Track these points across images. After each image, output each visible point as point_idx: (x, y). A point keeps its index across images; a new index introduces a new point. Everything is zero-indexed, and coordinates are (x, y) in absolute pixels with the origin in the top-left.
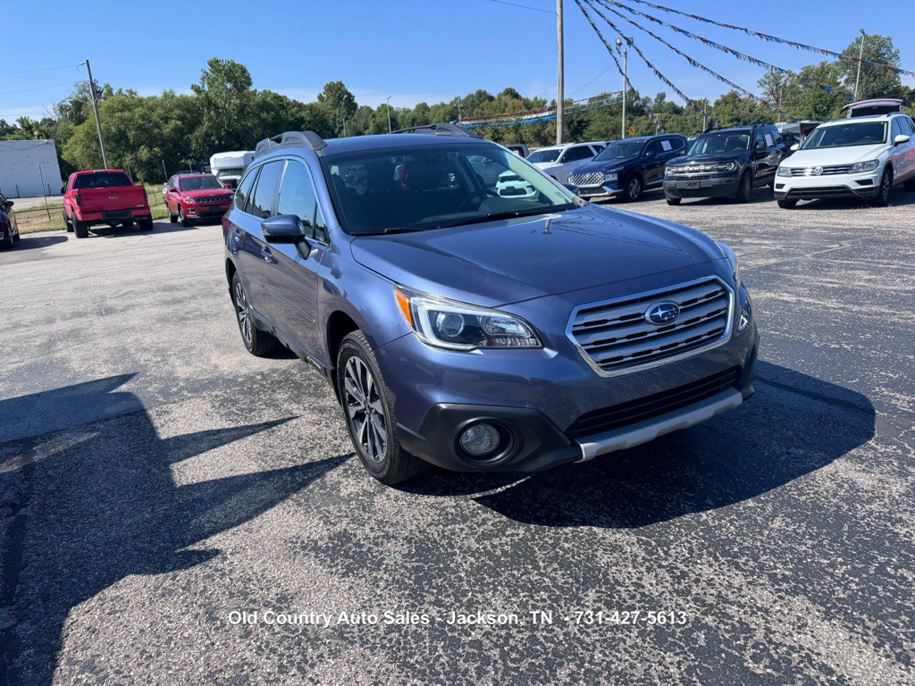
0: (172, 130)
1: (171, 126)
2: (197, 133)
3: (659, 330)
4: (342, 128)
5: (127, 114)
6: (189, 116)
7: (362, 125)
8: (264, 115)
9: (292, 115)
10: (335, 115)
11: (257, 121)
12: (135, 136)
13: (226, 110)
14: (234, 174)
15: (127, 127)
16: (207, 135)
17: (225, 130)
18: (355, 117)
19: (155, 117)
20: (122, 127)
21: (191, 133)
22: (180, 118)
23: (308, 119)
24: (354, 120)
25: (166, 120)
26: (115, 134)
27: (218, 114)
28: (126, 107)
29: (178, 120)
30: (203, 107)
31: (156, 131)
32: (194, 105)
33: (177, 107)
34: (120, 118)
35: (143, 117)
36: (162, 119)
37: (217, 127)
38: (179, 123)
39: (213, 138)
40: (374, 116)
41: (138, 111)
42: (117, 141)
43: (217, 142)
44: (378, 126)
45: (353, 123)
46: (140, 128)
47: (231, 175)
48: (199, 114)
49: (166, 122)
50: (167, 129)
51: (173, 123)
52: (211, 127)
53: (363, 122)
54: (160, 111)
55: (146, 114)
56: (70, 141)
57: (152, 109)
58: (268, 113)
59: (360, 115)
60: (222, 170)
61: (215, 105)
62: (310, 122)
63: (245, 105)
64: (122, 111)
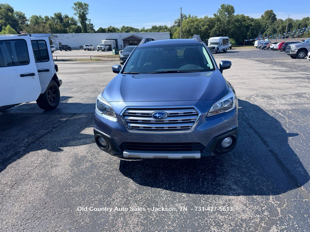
0: (205, 29)
1: (205, 28)
2: (213, 30)
3: (156, 121)
4: (268, 28)
5: (192, 24)
6: (211, 24)
7: (277, 27)
8: (236, 24)
9: (247, 23)
10: (266, 23)
11: (233, 26)
12: (193, 31)
13: (224, 22)
14: (215, 45)
15: (192, 28)
16: (216, 31)
17: (222, 29)
18: (275, 23)
19: (200, 25)
20: (190, 28)
21: (211, 30)
22: (208, 25)
23: (253, 25)
24: (274, 25)
25: (203, 25)
26: (188, 30)
27: (220, 23)
28: (193, 22)
29: (207, 26)
30: (216, 21)
31: (200, 29)
32: (213, 21)
33: (208, 21)
34: (190, 25)
35: (197, 25)
36: (202, 25)
37: (219, 28)
38: (207, 27)
39: (217, 32)
40: (282, 23)
41: (196, 23)
42: (188, 33)
43: (218, 33)
44: (283, 27)
45: (273, 26)
46: (195, 28)
47: (214, 45)
48: (215, 24)
49: (203, 27)
50: (203, 29)
51: (205, 27)
52: (217, 28)
53: (277, 25)
54: (202, 23)
55: (198, 24)
56: (176, 32)
57: (200, 22)
58: (238, 23)
59: (277, 22)
60: (212, 43)
61: (220, 20)
62: (254, 26)
63: (230, 20)
64: (191, 23)
